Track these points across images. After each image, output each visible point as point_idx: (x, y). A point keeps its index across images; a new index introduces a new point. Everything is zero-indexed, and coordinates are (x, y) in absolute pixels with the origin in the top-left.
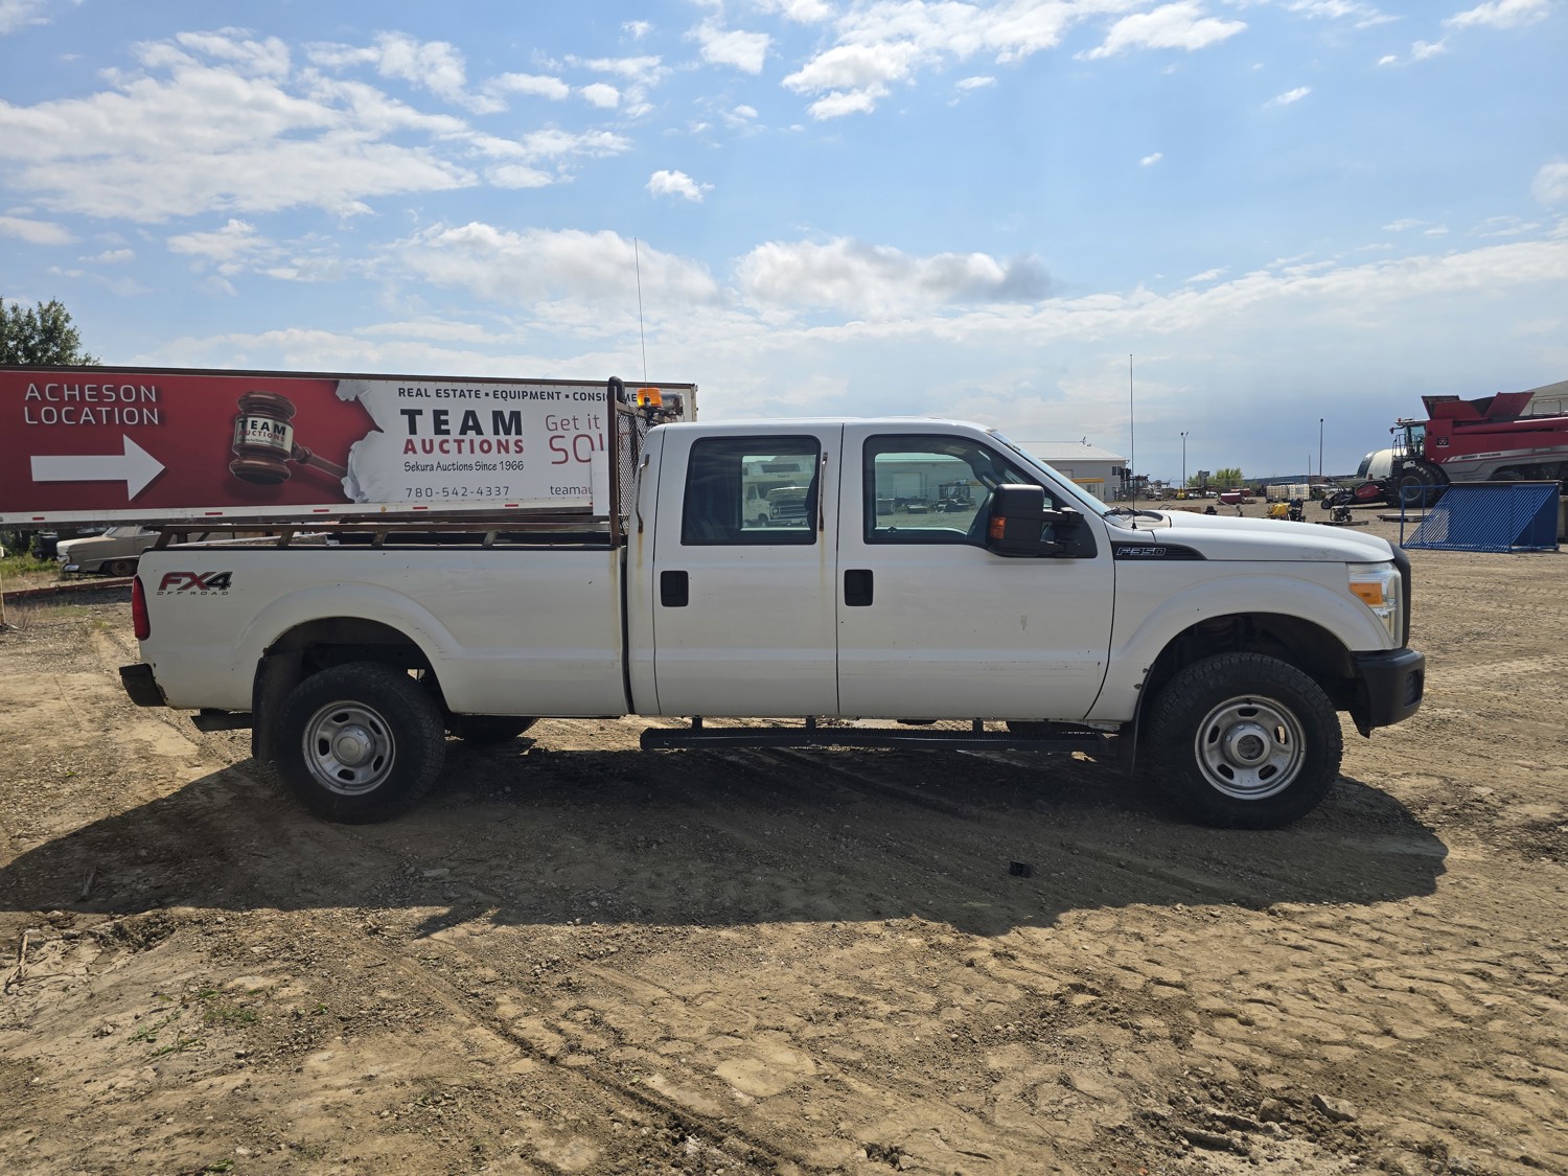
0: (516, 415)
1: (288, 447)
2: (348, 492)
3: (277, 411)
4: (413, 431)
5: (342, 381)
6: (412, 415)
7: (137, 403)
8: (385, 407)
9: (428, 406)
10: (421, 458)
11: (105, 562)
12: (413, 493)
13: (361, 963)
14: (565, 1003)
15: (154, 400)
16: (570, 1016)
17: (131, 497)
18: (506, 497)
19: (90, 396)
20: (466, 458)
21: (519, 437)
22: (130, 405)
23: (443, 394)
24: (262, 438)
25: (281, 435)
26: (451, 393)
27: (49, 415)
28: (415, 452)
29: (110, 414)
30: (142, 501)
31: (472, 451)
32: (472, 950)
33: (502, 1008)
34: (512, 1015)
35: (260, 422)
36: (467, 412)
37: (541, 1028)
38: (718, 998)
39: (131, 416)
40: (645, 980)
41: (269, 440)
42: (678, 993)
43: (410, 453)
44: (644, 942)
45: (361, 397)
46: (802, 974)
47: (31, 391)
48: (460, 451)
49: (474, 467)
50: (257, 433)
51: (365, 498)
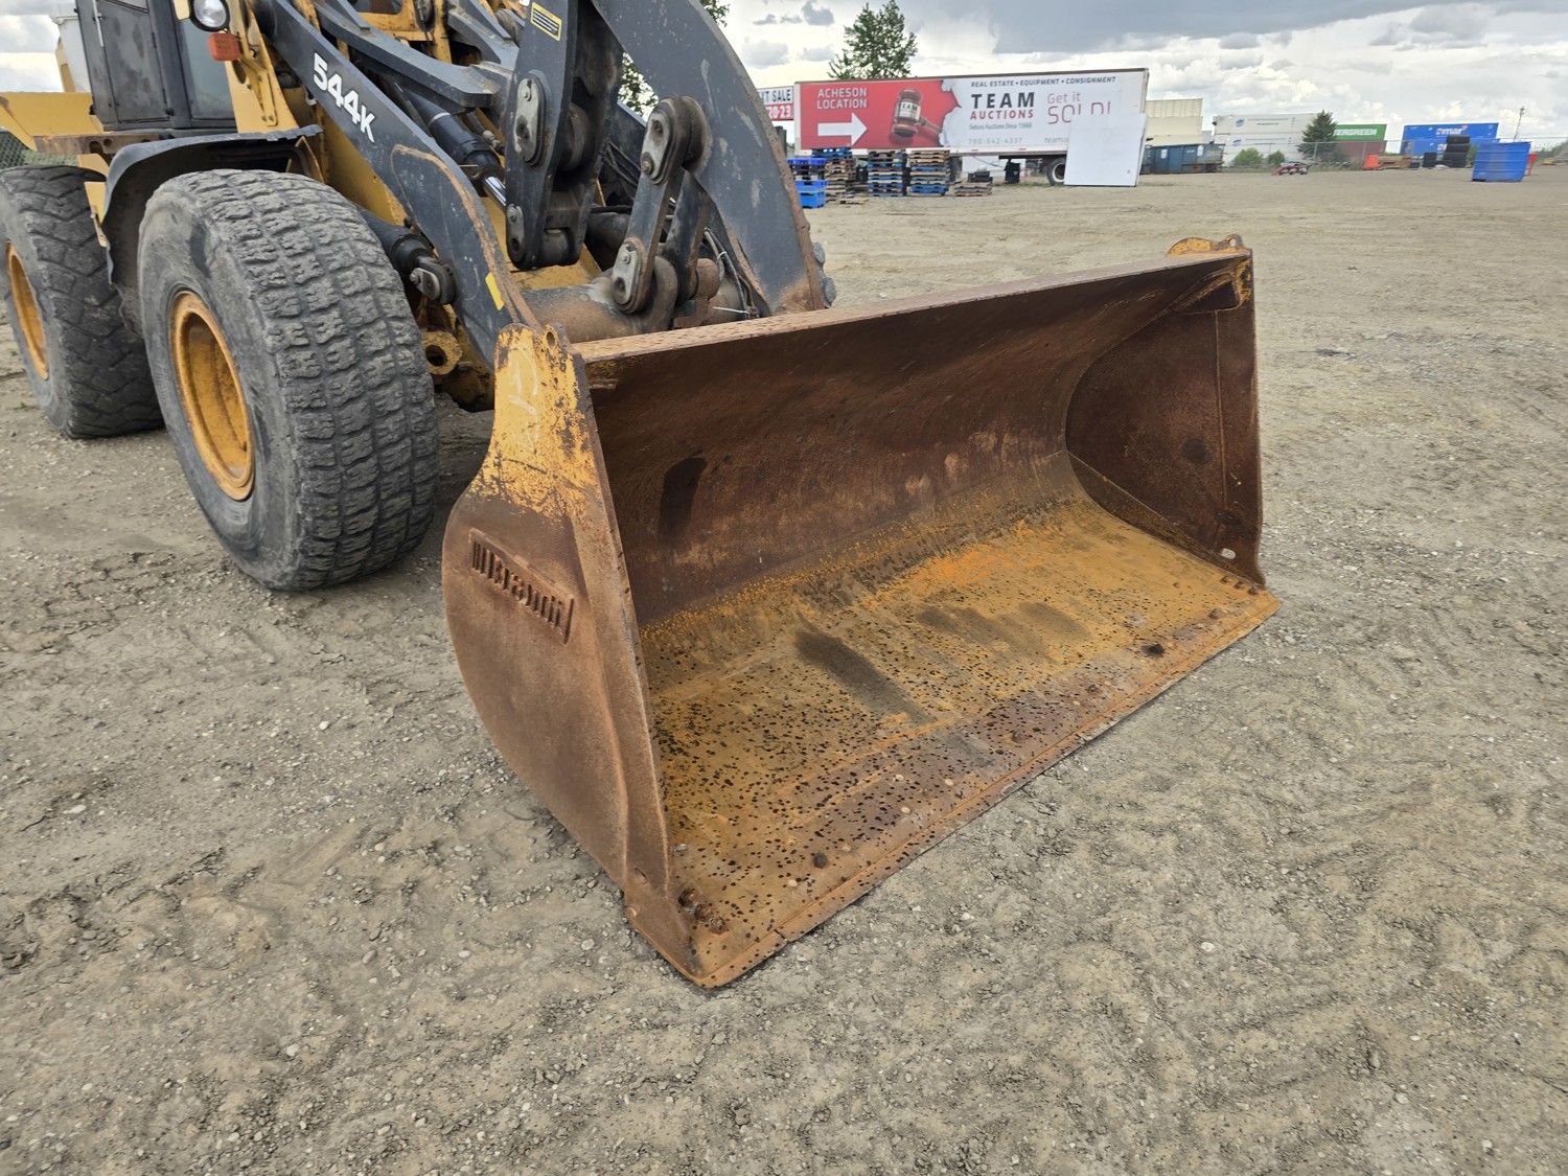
1: (917, 118)
2: (942, 142)
3: (914, 98)
4: (976, 107)
5: (946, 80)
7: (858, 97)
8: (964, 92)
9: (985, 92)
10: (978, 122)
19: (842, 94)
20: (1002, 121)
21: (1031, 108)
23: (994, 84)
24: (907, 113)
25: (915, 111)
26: (998, 83)
27: (826, 104)
28: (976, 118)
31: (1005, 118)
35: (907, 104)
36: (1005, 94)
39: (855, 103)
41: (910, 114)
43: (973, 119)
45: (953, 89)
47: (821, 94)
48: (999, 118)
49: (1005, 127)
50: (905, 110)
51: (948, 144)
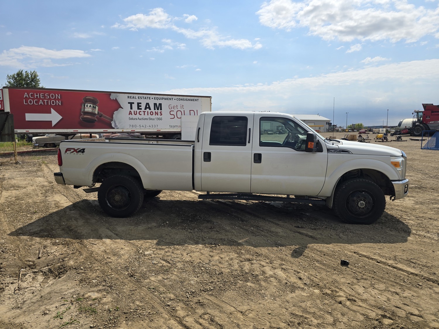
0: (160, 104)
1: (96, 112)
2: (113, 125)
3: (94, 102)
4: (131, 108)
5: (112, 94)
6: (131, 104)
7: (55, 99)
8: (124, 101)
9: (136, 101)
10: (133, 116)
11: (45, 144)
12: (131, 126)
13: (128, 289)
14: (200, 311)
15: (60, 98)
16: (202, 317)
17: (53, 126)
18: (157, 128)
19: (42, 97)
20: (146, 116)
21: (161, 111)
22: (53, 99)
23: (140, 98)
24: (89, 110)
25: (95, 109)
26: (142, 98)
27: (31, 102)
28: (132, 115)
29: (47, 102)
30: (56, 127)
31: (148, 115)
32: (164, 286)
33: (178, 312)
34: (182, 315)
35: (89, 105)
36: (147, 103)
37: (193, 322)
38: (253, 312)
39: (53, 103)
40: (226, 303)
41: (91, 110)
42: (239, 309)
43: (130, 115)
44: (221, 285)
45: (117, 99)
46: (281, 304)
47: (26, 95)
48: (144, 115)
49: (148, 119)
50: (88, 108)
51: (118, 127)
